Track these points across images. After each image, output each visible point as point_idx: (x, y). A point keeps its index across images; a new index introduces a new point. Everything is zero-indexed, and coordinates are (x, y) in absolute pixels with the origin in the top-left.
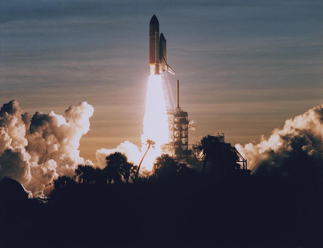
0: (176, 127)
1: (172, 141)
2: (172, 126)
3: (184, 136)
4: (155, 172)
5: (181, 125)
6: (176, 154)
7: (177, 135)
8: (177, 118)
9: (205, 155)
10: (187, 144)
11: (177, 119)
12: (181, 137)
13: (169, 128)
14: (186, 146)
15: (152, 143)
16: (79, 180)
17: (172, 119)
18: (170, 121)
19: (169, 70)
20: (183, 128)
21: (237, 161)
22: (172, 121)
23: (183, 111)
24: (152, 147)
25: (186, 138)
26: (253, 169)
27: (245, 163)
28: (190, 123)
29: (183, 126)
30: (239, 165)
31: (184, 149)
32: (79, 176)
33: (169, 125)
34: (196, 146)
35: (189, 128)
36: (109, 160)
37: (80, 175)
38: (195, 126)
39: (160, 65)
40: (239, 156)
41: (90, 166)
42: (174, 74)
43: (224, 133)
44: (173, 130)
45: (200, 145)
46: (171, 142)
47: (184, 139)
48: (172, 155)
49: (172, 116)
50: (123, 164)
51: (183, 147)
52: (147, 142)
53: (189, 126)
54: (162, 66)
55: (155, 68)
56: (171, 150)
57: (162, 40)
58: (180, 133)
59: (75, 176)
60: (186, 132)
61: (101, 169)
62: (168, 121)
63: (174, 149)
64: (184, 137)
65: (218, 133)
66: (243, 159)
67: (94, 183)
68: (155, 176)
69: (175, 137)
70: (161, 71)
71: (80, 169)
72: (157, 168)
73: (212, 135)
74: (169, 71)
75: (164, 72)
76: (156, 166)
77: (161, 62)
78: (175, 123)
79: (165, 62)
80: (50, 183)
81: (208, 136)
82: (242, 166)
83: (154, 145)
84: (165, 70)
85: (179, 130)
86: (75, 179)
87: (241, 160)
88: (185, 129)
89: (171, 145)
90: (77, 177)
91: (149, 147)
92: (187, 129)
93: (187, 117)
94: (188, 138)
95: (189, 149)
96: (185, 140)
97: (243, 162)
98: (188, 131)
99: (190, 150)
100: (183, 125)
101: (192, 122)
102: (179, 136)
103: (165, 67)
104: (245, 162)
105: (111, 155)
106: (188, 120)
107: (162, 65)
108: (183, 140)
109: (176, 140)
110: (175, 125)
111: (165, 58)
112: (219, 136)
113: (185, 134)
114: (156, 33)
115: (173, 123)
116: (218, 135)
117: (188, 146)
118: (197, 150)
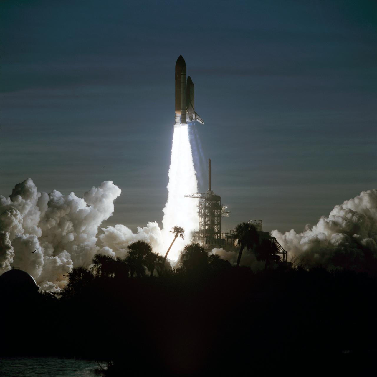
0: (207, 213)
1: (202, 228)
2: (203, 212)
3: (217, 223)
4: (183, 264)
5: (213, 211)
6: (207, 244)
7: (208, 222)
8: (209, 202)
9: (240, 245)
10: (219, 232)
11: (209, 204)
12: (213, 224)
13: (200, 214)
14: (219, 234)
15: (180, 230)
16: (97, 272)
17: (202, 203)
18: (201, 205)
19: (197, 118)
20: (215, 213)
21: (276, 252)
22: (203, 206)
23: (216, 195)
24: (180, 235)
25: (219, 226)
26: (294, 262)
27: (285, 255)
28: (223, 209)
29: (215, 212)
30: (279, 257)
31: (217, 238)
32: (97, 267)
33: (200, 211)
34: (230, 235)
35: (222, 214)
36: (131, 250)
37: (99, 266)
38: (228, 212)
39: (187, 112)
40: (279, 247)
41: (109, 256)
42: (203, 124)
43: (261, 221)
44: (204, 216)
45: (234, 233)
46: (201, 230)
47: (216, 226)
48: (203, 245)
49: (202, 200)
50: (147, 255)
51: (215, 236)
52: (174, 229)
53: (222, 212)
54: (189, 114)
55: (181, 116)
56: (201, 239)
57: (190, 84)
58: (212, 219)
59: (93, 267)
60: (219, 218)
61: (121, 260)
62: (198, 206)
63: (205, 238)
64: (216, 225)
65: (255, 220)
66: (283, 250)
67: (114, 275)
68: (184, 268)
69: (206, 224)
70: (188, 120)
71: (98, 260)
72: (185, 259)
73: (248, 223)
74: (197, 120)
75: (192, 121)
76: (185, 257)
77: (188, 110)
78: (206, 208)
79: (193, 109)
80: (64, 275)
81: (244, 223)
82: (282, 258)
83: (182, 233)
84: (192, 119)
85: (210, 216)
86: (92, 271)
87: (281, 251)
88: (217, 215)
89: (201, 233)
90: (95, 269)
91: (176, 236)
92: (219, 215)
93: (220, 201)
94: (220, 225)
95: (221, 238)
96: (217, 228)
97: (284, 253)
98: (221, 217)
99: (223, 240)
100: (216, 210)
101: (225, 208)
102: (210, 223)
103: (193, 116)
104: (285, 253)
105: (133, 243)
106: (220, 205)
107: (190, 112)
108: (215, 228)
109: (207, 228)
110: (207, 211)
111: (192, 105)
112: (257, 223)
113: (218, 221)
114: (182, 76)
115: (203, 208)
116: (255, 223)
117: (220, 234)
118: (231, 239)
